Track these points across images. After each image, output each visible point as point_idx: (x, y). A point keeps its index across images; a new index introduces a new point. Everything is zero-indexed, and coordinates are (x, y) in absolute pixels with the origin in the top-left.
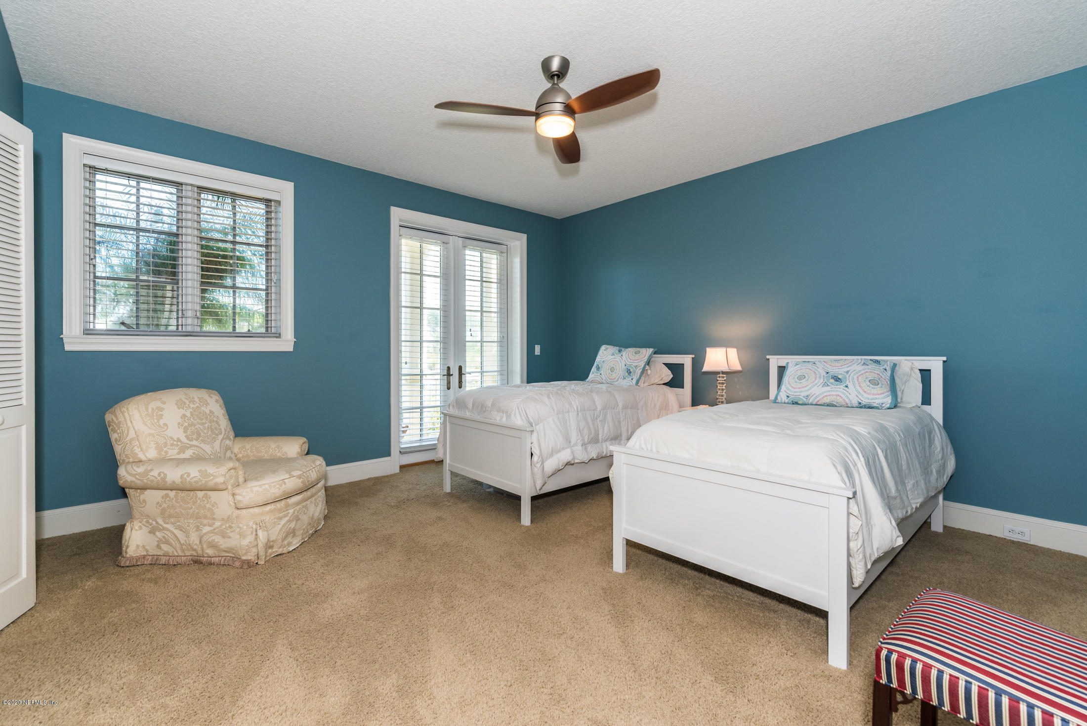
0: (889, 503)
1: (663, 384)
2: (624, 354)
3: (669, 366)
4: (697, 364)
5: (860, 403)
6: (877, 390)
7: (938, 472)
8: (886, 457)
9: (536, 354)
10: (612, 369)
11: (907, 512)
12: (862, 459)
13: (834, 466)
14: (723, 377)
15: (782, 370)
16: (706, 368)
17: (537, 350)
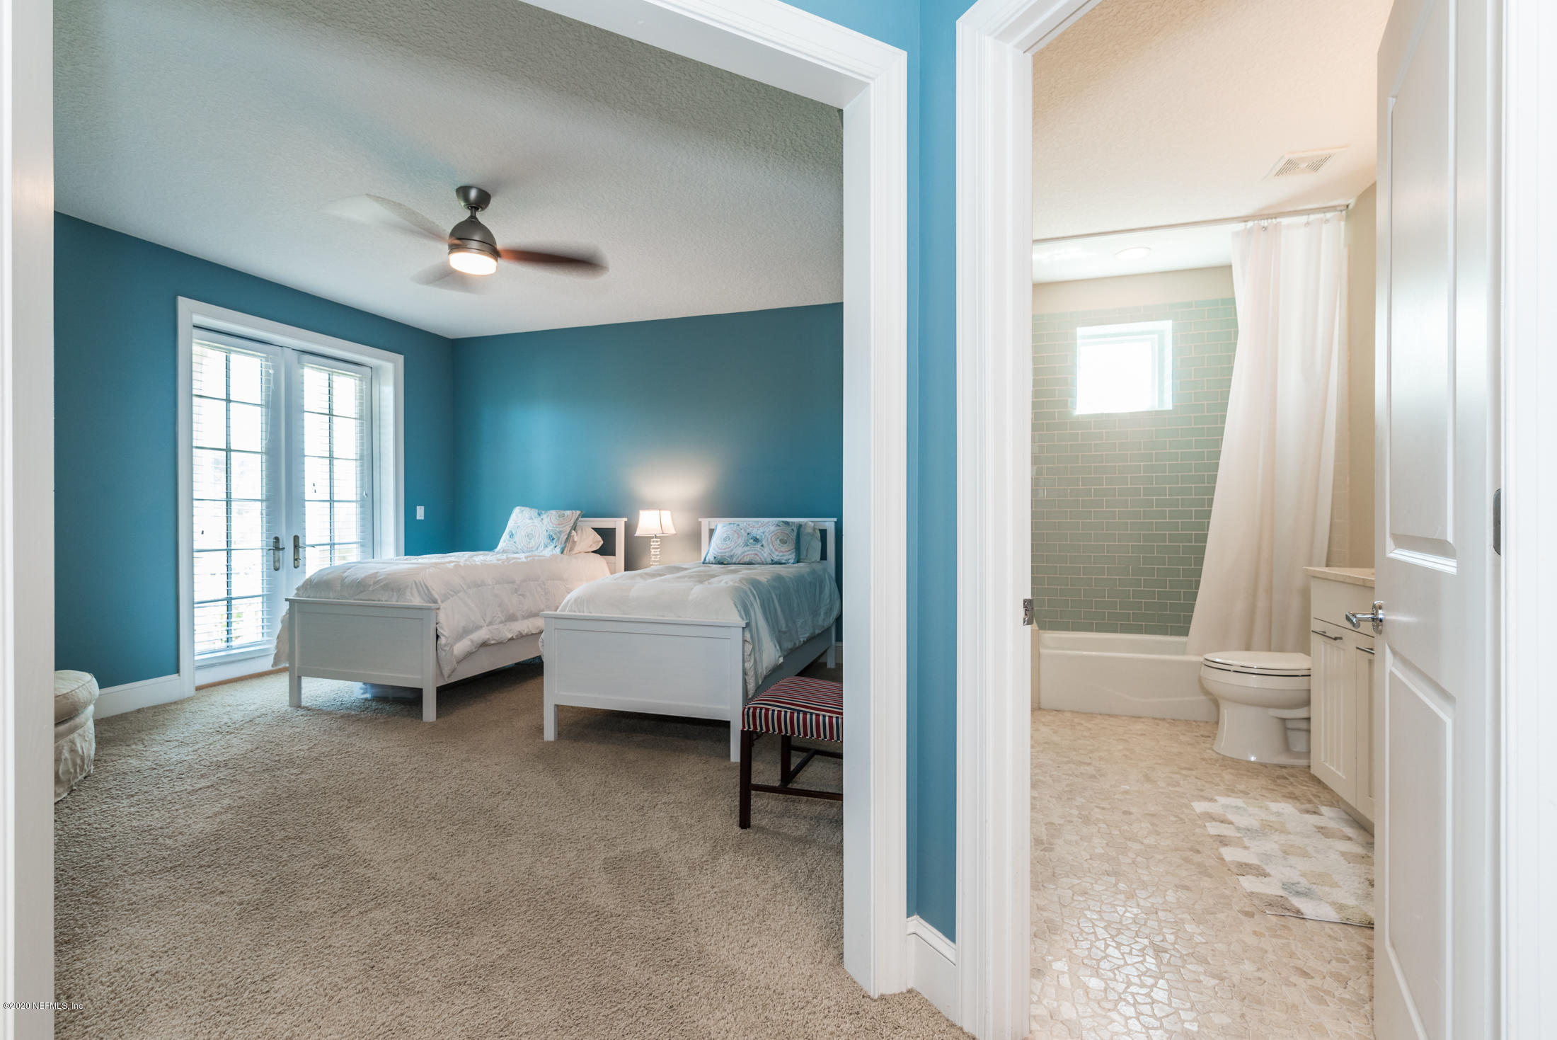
0: (779, 636)
1: (592, 552)
2: (544, 516)
3: (599, 531)
4: (630, 529)
5: (772, 560)
6: (785, 548)
7: (826, 614)
8: (779, 600)
9: (418, 518)
10: (530, 536)
11: (795, 644)
12: (758, 601)
13: (735, 605)
14: (657, 542)
15: (712, 532)
16: (638, 533)
17: (420, 513)
